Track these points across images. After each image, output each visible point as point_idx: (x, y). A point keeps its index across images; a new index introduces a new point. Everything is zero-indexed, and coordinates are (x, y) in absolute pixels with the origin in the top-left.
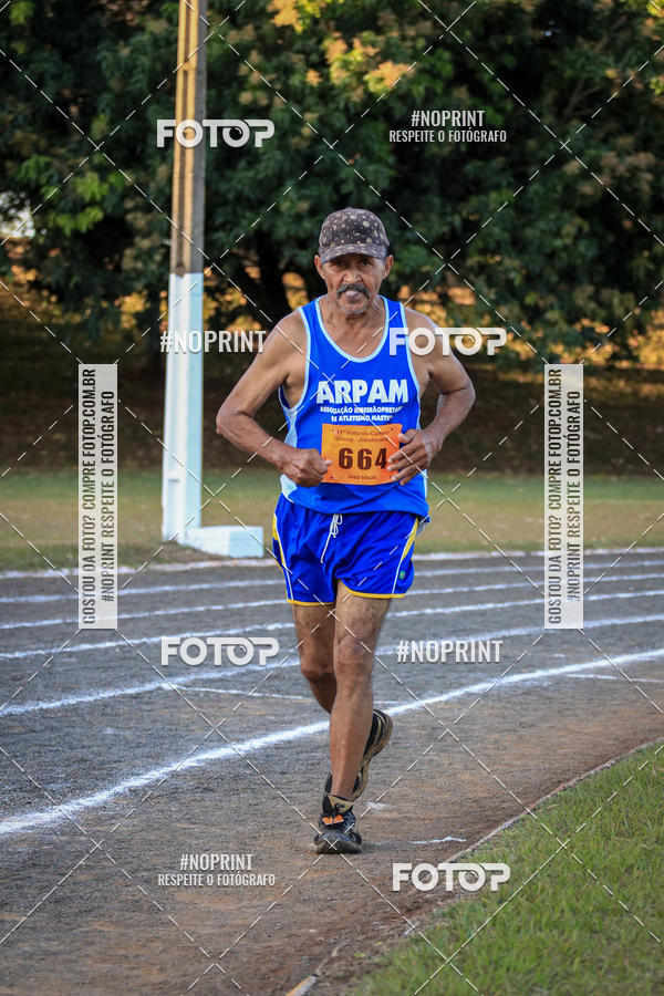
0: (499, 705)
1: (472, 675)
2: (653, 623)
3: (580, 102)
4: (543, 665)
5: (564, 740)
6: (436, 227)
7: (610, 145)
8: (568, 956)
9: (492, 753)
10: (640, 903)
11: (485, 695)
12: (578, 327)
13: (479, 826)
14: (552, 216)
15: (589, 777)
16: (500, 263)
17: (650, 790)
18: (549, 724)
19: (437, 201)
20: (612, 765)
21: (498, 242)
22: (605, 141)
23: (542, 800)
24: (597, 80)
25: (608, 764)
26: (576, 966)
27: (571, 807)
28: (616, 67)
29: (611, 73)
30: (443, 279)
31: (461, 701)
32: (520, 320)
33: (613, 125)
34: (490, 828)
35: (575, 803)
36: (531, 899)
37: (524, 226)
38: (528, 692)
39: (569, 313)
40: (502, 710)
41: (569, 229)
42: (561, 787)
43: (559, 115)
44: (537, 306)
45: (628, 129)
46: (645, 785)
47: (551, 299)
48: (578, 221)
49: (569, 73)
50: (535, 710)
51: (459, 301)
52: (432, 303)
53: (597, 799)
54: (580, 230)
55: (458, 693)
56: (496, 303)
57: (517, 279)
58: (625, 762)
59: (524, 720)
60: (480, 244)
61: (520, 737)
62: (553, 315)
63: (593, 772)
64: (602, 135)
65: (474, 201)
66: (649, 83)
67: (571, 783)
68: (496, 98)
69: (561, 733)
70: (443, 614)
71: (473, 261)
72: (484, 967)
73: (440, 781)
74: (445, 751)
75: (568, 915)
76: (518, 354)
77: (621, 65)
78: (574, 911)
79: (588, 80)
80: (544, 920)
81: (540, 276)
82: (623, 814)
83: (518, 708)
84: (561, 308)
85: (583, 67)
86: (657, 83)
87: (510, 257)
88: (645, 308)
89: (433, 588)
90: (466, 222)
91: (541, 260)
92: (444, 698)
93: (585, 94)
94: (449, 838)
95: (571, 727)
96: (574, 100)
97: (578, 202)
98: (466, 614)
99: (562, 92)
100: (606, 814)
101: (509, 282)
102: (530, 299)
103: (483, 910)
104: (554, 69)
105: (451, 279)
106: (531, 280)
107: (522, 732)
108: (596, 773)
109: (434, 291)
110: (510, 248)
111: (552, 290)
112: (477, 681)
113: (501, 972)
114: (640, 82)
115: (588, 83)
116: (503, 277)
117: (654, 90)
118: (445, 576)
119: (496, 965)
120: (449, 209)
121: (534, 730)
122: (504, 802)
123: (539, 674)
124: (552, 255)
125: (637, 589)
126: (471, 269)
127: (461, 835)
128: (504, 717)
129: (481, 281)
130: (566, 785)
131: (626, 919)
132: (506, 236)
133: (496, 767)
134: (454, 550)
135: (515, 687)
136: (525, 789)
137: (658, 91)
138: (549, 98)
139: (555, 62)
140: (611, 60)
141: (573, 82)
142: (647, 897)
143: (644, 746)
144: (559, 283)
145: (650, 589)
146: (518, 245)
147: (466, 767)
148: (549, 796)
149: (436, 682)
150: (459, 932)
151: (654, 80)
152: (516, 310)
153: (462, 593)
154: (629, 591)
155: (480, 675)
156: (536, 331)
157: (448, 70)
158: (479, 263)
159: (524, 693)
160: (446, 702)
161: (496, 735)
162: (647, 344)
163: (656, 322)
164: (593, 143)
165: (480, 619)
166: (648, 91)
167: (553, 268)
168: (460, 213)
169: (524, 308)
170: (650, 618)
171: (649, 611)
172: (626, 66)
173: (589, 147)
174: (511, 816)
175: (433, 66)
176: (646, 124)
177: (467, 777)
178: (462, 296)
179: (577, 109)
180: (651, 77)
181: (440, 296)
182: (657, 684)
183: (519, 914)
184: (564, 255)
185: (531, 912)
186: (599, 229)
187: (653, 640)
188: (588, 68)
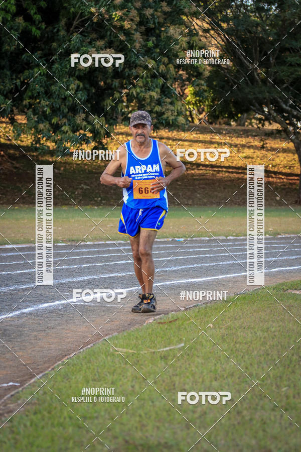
0: (37, 319)
1: (25, 304)
2: (113, 277)
3: (78, 24)
4: (59, 299)
5: (68, 335)
6: (8, 85)
7: (93, 45)
8: (67, 440)
9: (33, 341)
10: (103, 413)
11: (31, 314)
12: (78, 134)
13: (26, 377)
14: (65, 80)
15: (80, 352)
16: (39, 103)
17: (109, 358)
18: (61, 327)
19: (8, 73)
20: (91, 347)
21: (39, 93)
22: (90, 43)
23: (56, 364)
24: (86, 14)
25: (89, 346)
26: (71, 444)
27: (70, 367)
28: (95, 7)
29: (93, 10)
30: (12, 111)
31: (18, 317)
32: (49, 131)
33: (94, 36)
34: (31, 378)
35: (73, 366)
36: (49, 412)
37: (51, 85)
38: (52, 312)
39: (73, 127)
40: (39, 321)
41: (73, 86)
42: (66, 358)
43: (68, 31)
44: (57, 124)
45: (102, 37)
46: (107, 357)
47: (65, 120)
48: (77, 82)
49: (72, 10)
50: (55, 320)
51: (19, 122)
52: (6, 123)
53: (83, 363)
54: (78, 86)
55: (17, 313)
56: (38, 122)
57: (48, 111)
58: (97, 345)
59: (49, 325)
60: (30, 94)
61: (47, 334)
62: (65, 128)
63: (82, 350)
64: (89, 40)
65: (26, 73)
66: (112, 15)
67: (72, 356)
68: (37, 22)
69: (68, 332)
70: (11, 274)
71: (26, 102)
72: (26, 446)
73: (8, 356)
74: (11, 341)
75: (68, 419)
76: (48, 147)
77: (97, 6)
78: (71, 418)
79: (82, 13)
80: (56, 422)
81: (59, 109)
82: (96, 370)
83: (46, 320)
84: (69, 125)
85: (79, 7)
86: (116, 14)
87: (44, 100)
88: (111, 125)
89: (6, 262)
90: (23, 83)
91: (59, 101)
92: (11, 315)
93: (80, 20)
94: (11, 384)
95: (72, 328)
96: (75, 23)
97: (77, 73)
98: (22, 274)
99: (69, 19)
100: (87, 370)
101: (44, 112)
102: (54, 121)
103: (26, 418)
104: (65, 8)
105: (16, 111)
106: (55, 111)
107: (48, 331)
108: (83, 351)
109: (7, 117)
110: (44, 96)
111: (65, 116)
112: (27, 307)
113: (34, 448)
114: (107, 14)
115: (82, 15)
116: (41, 110)
117: (114, 18)
118: (13, 256)
119: (32, 445)
120: (14, 77)
121: (54, 330)
122: (38, 365)
123: (57, 303)
124: (65, 99)
125: (106, 261)
126: (25, 106)
127: (17, 382)
128: (40, 324)
129: (30, 112)
130: (68, 357)
131: (96, 421)
132: (42, 90)
133: (35, 349)
134: (17, 243)
135: (45, 309)
136: (49, 359)
137: (116, 19)
138: (63, 22)
139: (65, 5)
140: (93, 4)
141: (75, 14)
142: (106, 410)
143: (107, 337)
144: (68, 112)
145: (113, 261)
146: (48, 94)
147: (20, 349)
148: (60, 362)
149: (7, 307)
150: (15, 429)
151: (114, 13)
152: (47, 126)
153: (21, 264)
154: (102, 262)
155: (28, 304)
156: (57, 136)
157: (13, 9)
158: (29, 102)
159: (50, 312)
160: (11, 317)
161: (35, 333)
162: (111, 142)
163: (116, 131)
164: (84, 44)
165: (29, 277)
166: (111, 19)
167: (65, 105)
168: (20, 79)
169: (51, 125)
170: (111, 275)
171: (111, 272)
172: (100, 7)
173: (82, 46)
174: (42, 372)
175: (6, 7)
176: (110, 35)
177: (21, 353)
178: (21, 119)
179: (76, 28)
180: (113, 12)
181: (10, 119)
182: (115, 307)
183: (43, 420)
184: (70, 99)
185: (49, 418)
186: (87, 86)
187: (113, 286)
188: (82, 8)
